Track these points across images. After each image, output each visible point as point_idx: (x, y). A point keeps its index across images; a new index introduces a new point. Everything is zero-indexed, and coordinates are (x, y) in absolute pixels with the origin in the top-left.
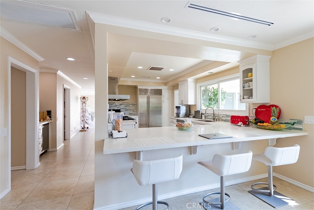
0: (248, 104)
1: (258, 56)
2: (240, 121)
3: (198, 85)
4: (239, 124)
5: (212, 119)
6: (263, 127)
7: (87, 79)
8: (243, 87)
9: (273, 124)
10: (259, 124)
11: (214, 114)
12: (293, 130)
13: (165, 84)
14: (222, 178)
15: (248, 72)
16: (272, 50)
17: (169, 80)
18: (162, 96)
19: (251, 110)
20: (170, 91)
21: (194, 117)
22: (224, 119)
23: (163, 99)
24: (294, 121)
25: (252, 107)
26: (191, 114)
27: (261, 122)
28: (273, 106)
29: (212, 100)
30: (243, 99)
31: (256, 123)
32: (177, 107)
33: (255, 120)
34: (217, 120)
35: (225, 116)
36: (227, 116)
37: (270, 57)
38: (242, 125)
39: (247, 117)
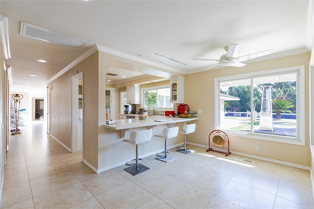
0: (174, 104)
1: (179, 77)
2: (171, 114)
3: (142, 89)
4: (170, 116)
5: (152, 114)
6: (182, 117)
7: (35, 76)
8: (172, 94)
9: (186, 114)
10: (179, 115)
11: (154, 111)
12: (194, 117)
13: (113, 86)
14: (166, 140)
15: (174, 85)
16: (185, 74)
17: (117, 83)
18: (111, 97)
19: (175, 108)
20: (117, 92)
21: (139, 114)
22: (160, 113)
23: (111, 99)
24: (194, 113)
25: (176, 106)
26: (136, 111)
27: (180, 114)
28: (186, 105)
29: (151, 101)
30: (172, 101)
31: (178, 115)
32: (125, 106)
33: (178, 113)
34: (156, 115)
35: (161, 112)
36: (162, 112)
37: (185, 78)
38: (172, 117)
39: (174, 112)
